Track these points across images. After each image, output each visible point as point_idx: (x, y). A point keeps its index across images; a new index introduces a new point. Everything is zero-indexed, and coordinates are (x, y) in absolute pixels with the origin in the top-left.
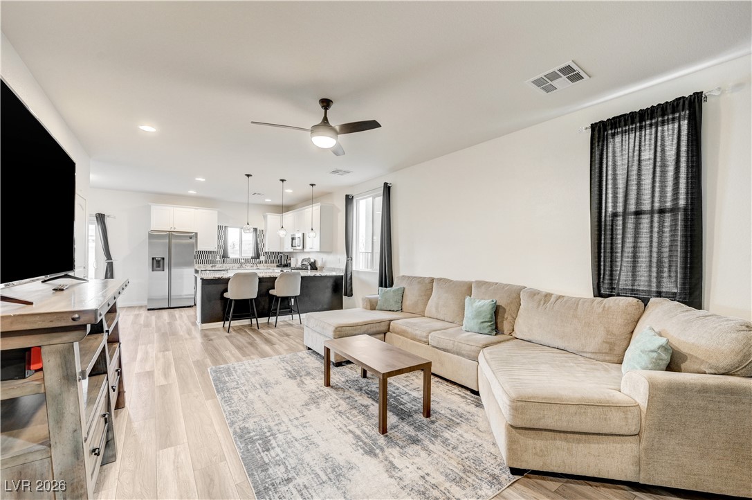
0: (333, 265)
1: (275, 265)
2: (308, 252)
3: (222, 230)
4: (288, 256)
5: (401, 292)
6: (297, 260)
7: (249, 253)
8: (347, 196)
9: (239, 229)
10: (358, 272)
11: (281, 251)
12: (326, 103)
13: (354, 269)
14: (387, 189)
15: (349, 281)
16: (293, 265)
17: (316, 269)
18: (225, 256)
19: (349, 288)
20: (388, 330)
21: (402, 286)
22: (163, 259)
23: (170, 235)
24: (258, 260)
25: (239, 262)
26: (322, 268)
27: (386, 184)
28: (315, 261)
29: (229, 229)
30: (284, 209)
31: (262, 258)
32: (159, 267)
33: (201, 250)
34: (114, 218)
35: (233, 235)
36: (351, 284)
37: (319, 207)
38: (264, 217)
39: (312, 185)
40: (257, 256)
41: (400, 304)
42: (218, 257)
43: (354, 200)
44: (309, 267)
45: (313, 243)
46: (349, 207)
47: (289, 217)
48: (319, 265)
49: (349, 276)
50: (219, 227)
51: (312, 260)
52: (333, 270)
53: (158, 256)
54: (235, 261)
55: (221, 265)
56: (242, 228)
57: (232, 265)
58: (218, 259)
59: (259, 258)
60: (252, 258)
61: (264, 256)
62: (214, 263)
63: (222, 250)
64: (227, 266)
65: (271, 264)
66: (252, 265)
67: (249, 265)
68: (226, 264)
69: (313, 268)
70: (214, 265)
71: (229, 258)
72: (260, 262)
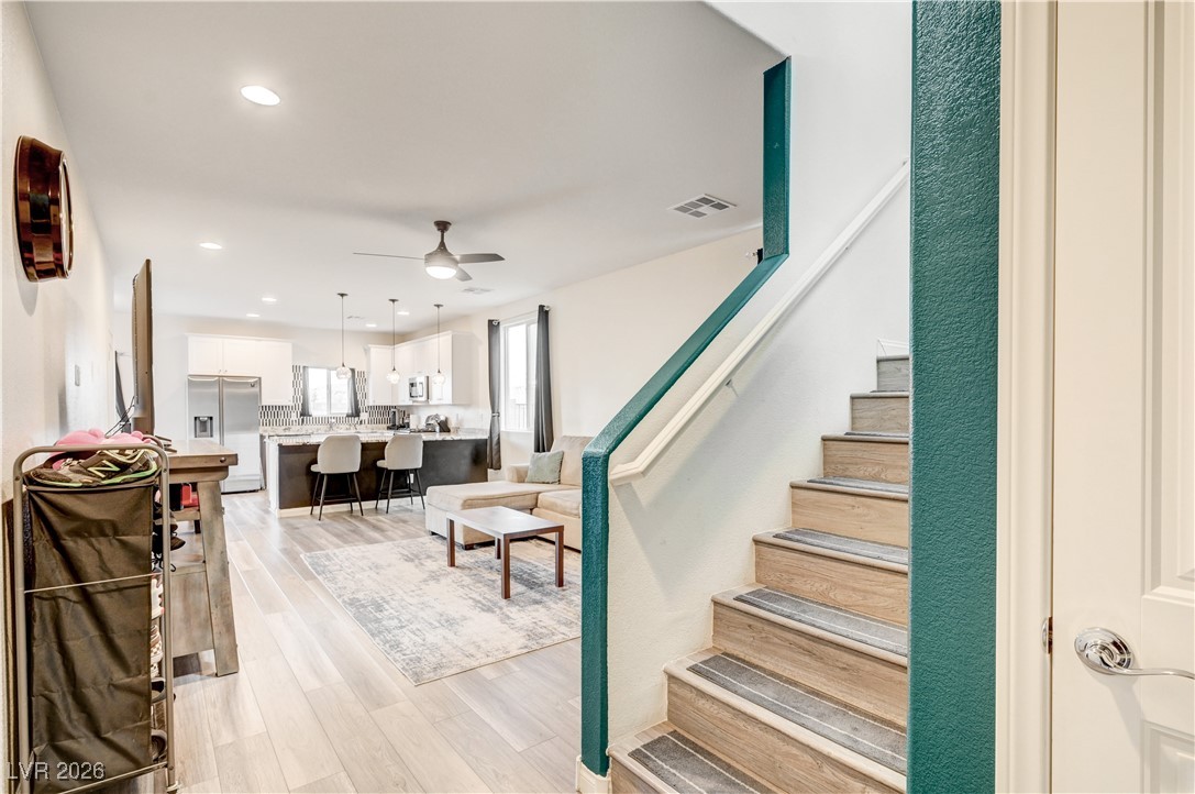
0: (471, 424)
1: (385, 426)
2: (437, 406)
3: (300, 372)
4: (405, 412)
5: (559, 457)
6: (419, 418)
7: (345, 407)
8: (490, 322)
9: (325, 371)
10: (508, 433)
11: (394, 404)
12: (443, 226)
13: (503, 429)
14: (544, 314)
15: (495, 447)
16: (412, 426)
17: (449, 431)
18: (304, 413)
19: (495, 458)
20: (536, 506)
21: (560, 450)
22: (211, 418)
23: (221, 382)
24: (357, 419)
25: (328, 422)
26: (457, 429)
27: (541, 307)
28: (447, 419)
29: (311, 371)
30: (396, 338)
31: (364, 416)
32: (205, 431)
33: (267, 404)
35: (316, 379)
36: (499, 451)
37: (450, 337)
38: (365, 350)
39: (438, 306)
40: (356, 413)
41: (557, 474)
42: (294, 415)
43: (501, 327)
44: (438, 429)
45: (442, 390)
46: (493, 339)
47: (404, 350)
48: (452, 425)
49: (495, 440)
50: (295, 368)
51: (442, 418)
52: (473, 431)
53: (204, 415)
54: (321, 421)
55: (299, 427)
56: (329, 369)
57: (319, 427)
58: (294, 417)
59: (358, 416)
60: (348, 416)
61: (366, 412)
62: (287, 424)
63: (300, 405)
64: (309, 429)
65: (378, 425)
66: (348, 427)
67: (344, 426)
68: (307, 426)
69: (444, 429)
70: (287, 427)
71: (312, 415)
72: (361, 421)
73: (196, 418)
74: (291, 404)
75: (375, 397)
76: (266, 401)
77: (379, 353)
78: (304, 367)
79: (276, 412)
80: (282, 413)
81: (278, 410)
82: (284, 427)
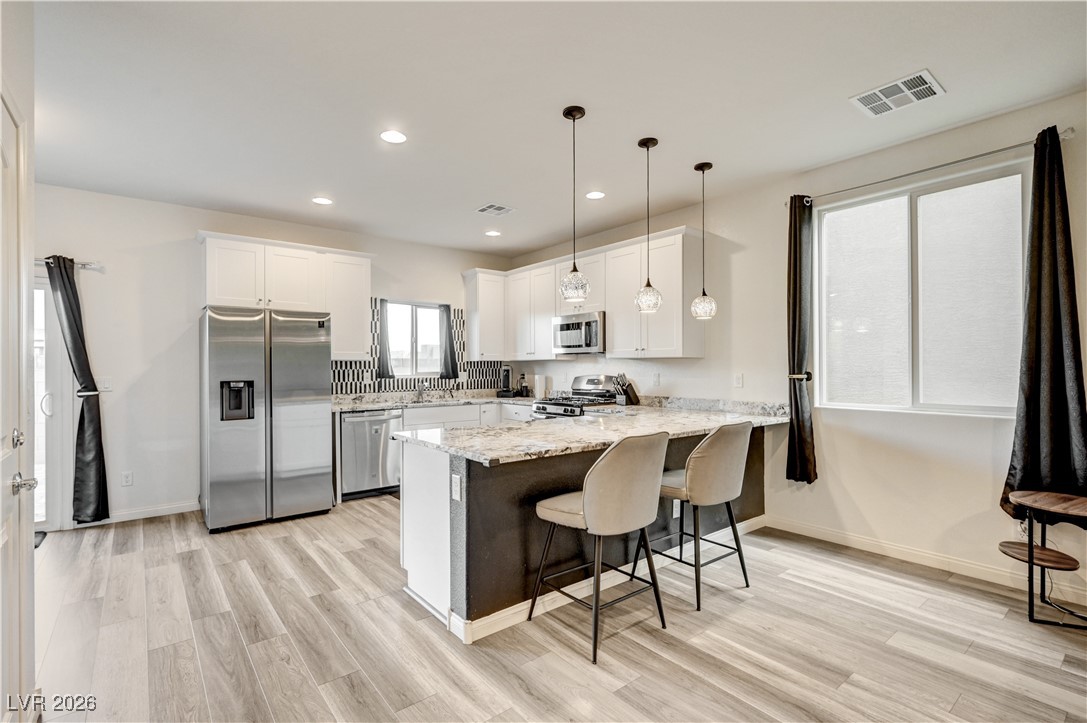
1: (492, 392)
3: (376, 309)
4: (527, 370)
7: (434, 366)
8: (798, 199)
9: (410, 307)
11: (509, 359)
16: (539, 393)
17: (637, 403)
18: (383, 373)
22: (250, 384)
23: (268, 320)
24: (452, 381)
29: (391, 308)
31: (463, 377)
32: (238, 405)
33: (339, 358)
34: (101, 270)
35: (397, 317)
36: (813, 447)
37: (679, 237)
38: (464, 277)
40: (451, 371)
46: (805, 232)
50: (374, 301)
52: (718, 404)
53: (237, 377)
54: (405, 385)
55: (374, 396)
56: (416, 305)
57: (399, 394)
58: (367, 381)
59: (456, 376)
60: (442, 377)
61: (465, 371)
62: (358, 390)
63: (376, 359)
64: (389, 398)
65: (480, 390)
66: (441, 393)
67: (436, 393)
68: (386, 393)
69: (632, 399)
70: (358, 395)
71: (393, 377)
72: (458, 385)
73: (222, 384)
74: (368, 358)
75: (478, 348)
76: (337, 354)
77: (488, 281)
78: (382, 300)
79: (341, 372)
80: (351, 372)
81: (344, 368)
82: (353, 396)
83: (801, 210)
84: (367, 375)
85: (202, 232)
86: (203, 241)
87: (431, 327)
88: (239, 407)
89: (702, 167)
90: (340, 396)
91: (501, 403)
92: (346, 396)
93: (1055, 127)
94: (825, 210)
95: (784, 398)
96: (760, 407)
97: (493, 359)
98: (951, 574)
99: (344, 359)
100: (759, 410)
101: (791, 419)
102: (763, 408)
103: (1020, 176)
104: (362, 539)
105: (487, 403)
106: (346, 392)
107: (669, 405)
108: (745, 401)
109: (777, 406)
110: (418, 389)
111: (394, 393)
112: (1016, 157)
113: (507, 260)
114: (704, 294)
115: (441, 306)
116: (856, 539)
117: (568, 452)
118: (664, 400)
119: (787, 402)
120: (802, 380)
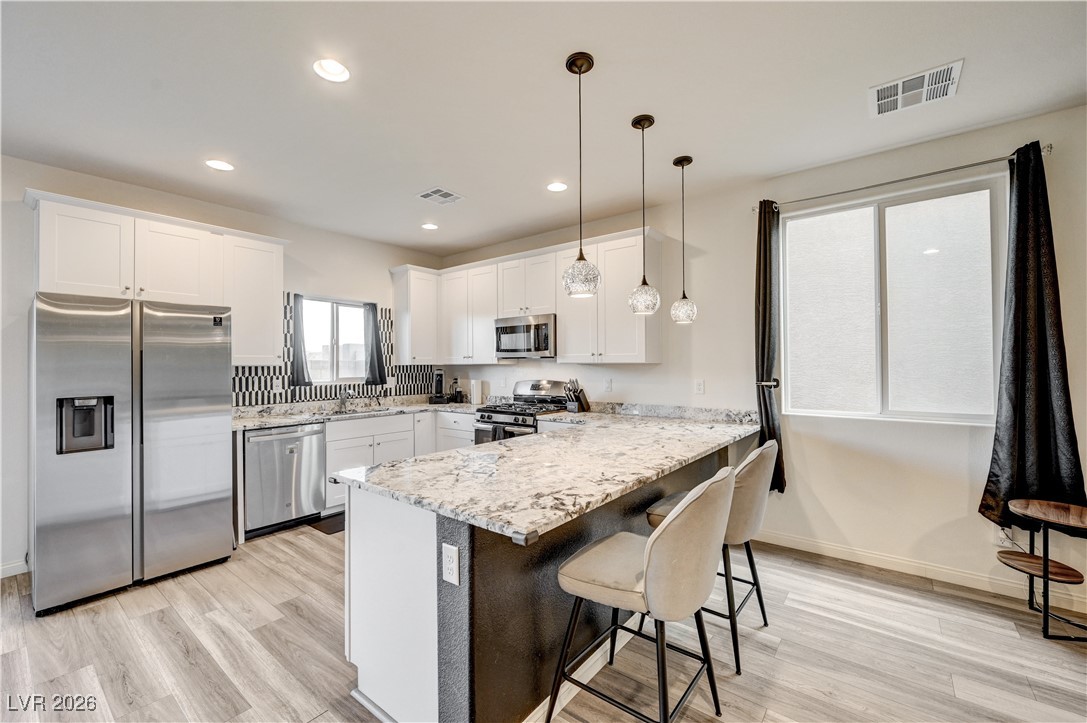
1: (423, 398)
3: (289, 306)
7: (358, 370)
9: (327, 306)
13: (787, 411)
17: (588, 409)
18: (297, 378)
22: (108, 401)
23: (137, 316)
25: (335, 397)
31: (391, 382)
46: (774, 238)
48: (599, 398)
50: (286, 296)
54: (324, 393)
55: (286, 407)
56: (337, 303)
57: (317, 404)
58: (278, 388)
59: (383, 381)
60: (368, 383)
61: (393, 376)
62: (267, 400)
63: (289, 364)
64: (304, 411)
65: (409, 396)
66: (367, 401)
67: (361, 402)
68: (301, 404)
69: (584, 407)
70: (265, 406)
71: (310, 384)
72: (386, 392)
73: (60, 403)
74: (280, 363)
75: (407, 352)
76: (239, 358)
77: (418, 278)
78: (296, 296)
79: (244, 379)
80: (256, 380)
81: (247, 374)
82: (260, 408)
83: (769, 215)
84: (277, 383)
85: (32, 192)
86: (35, 206)
87: (354, 327)
88: (89, 432)
89: (682, 161)
90: (242, 408)
91: (436, 411)
92: (250, 408)
93: (1037, 143)
94: (789, 218)
95: (752, 405)
96: (724, 415)
97: (423, 364)
98: (931, 581)
99: (247, 364)
100: (723, 417)
101: (762, 427)
102: (728, 415)
103: (988, 191)
104: (278, 601)
105: (422, 411)
106: (250, 404)
107: (623, 412)
108: (708, 408)
109: (743, 414)
110: (339, 397)
111: (311, 403)
112: (988, 173)
113: (439, 257)
114: (684, 297)
115: (366, 304)
116: (829, 547)
117: (609, 500)
118: (617, 407)
119: (757, 409)
120: (770, 387)
